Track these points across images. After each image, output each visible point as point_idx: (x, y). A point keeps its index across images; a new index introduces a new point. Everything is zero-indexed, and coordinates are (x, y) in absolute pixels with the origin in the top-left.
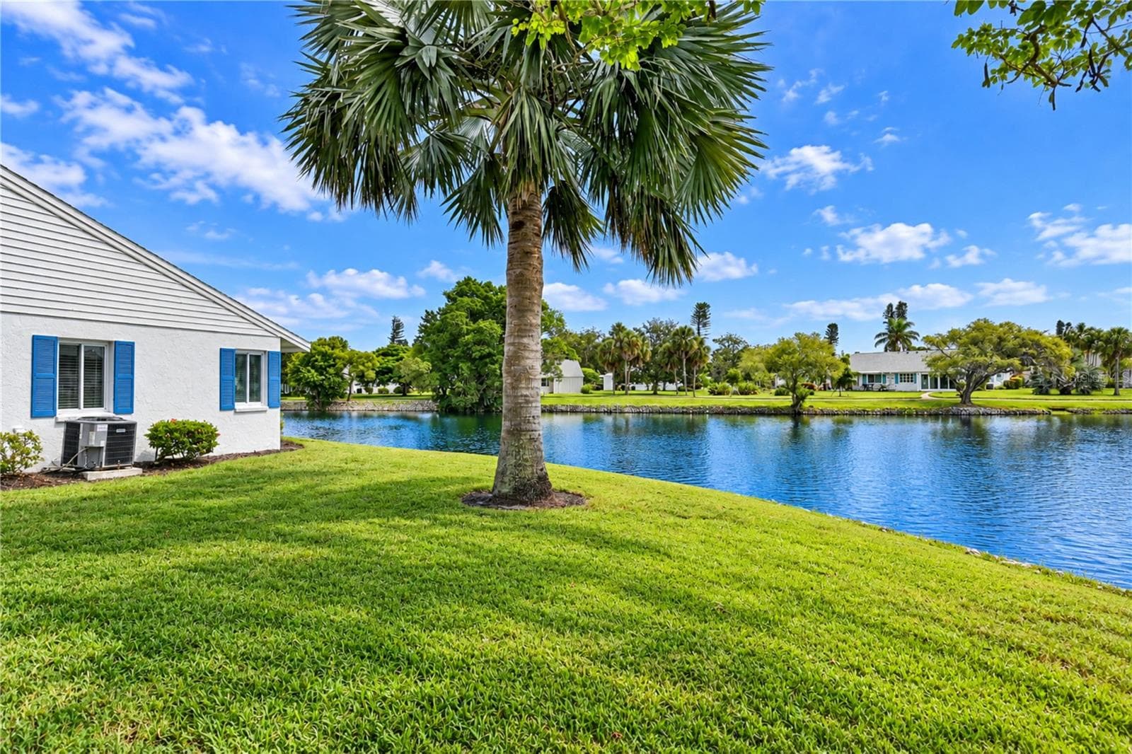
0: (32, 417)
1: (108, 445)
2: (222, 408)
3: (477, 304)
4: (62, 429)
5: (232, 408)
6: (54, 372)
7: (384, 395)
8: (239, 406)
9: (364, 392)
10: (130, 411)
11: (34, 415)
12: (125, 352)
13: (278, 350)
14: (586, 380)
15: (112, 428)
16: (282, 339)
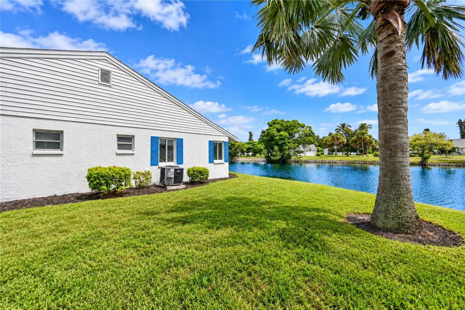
0: (151, 165)
1: (174, 176)
2: (210, 162)
3: (279, 126)
4: (160, 170)
5: (213, 162)
6: (158, 149)
7: (248, 156)
8: (215, 161)
9: (242, 155)
10: (182, 163)
11: (152, 165)
12: (180, 141)
13: (228, 141)
14: (318, 151)
15: (176, 170)
16: (229, 137)
